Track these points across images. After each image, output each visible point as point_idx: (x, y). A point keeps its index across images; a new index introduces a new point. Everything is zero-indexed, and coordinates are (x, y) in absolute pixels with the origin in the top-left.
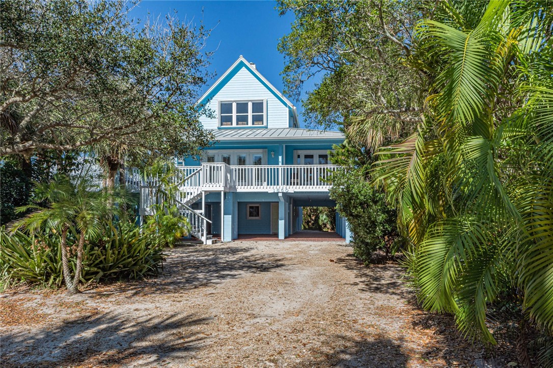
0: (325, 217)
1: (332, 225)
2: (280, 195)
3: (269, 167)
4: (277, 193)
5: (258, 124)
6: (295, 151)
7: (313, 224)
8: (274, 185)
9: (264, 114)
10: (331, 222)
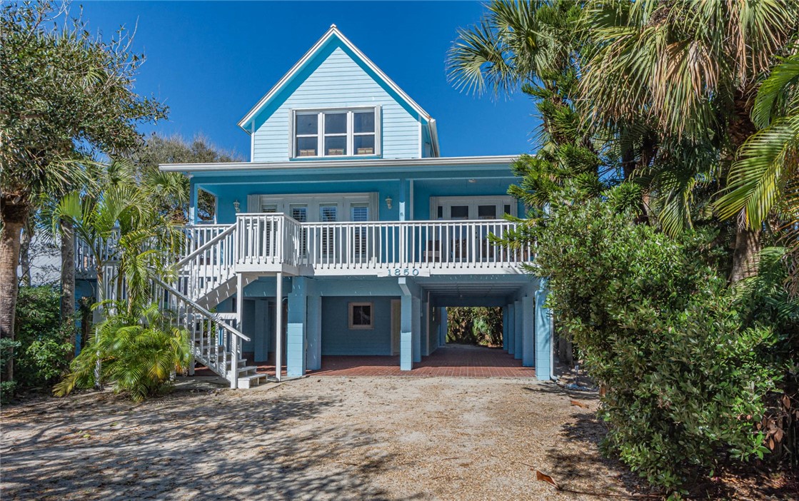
0: (481, 323)
1: (494, 336)
2: (402, 281)
3: (380, 224)
4: (397, 278)
5: (366, 153)
6: (434, 198)
7: (464, 334)
8: (390, 261)
9: (376, 133)
10: (493, 332)
